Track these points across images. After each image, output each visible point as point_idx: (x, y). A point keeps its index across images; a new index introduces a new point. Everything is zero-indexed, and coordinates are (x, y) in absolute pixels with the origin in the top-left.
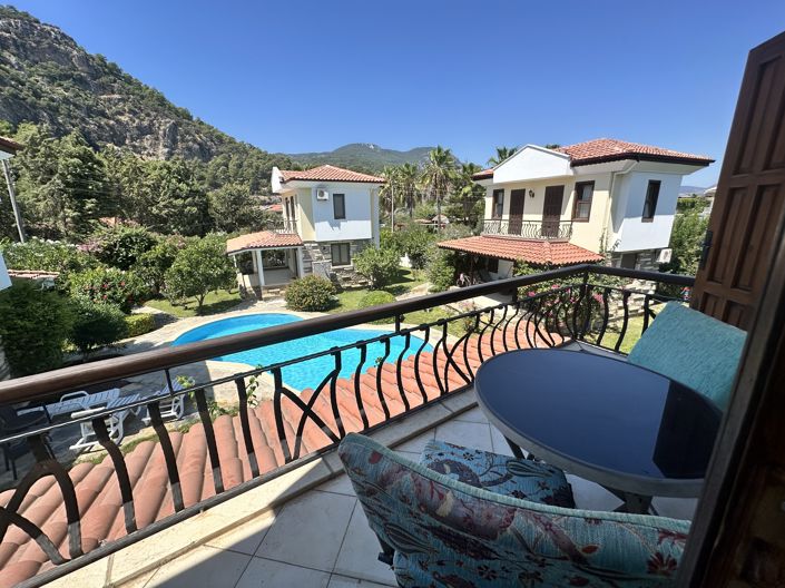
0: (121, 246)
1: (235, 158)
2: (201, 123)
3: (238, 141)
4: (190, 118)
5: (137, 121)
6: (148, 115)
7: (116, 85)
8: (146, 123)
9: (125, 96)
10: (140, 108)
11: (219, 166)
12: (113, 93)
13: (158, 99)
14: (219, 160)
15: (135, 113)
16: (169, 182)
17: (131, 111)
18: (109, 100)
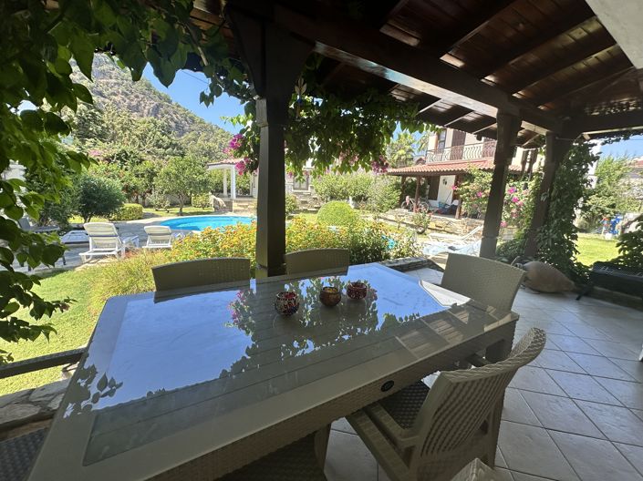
0: (117, 159)
1: (203, 135)
2: (178, 106)
3: (206, 122)
4: (170, 102)
5: (128, 101)
6: (137, 97)
7: (114, 72)
8: (134, 103)
9: (120, 81)
10: (131, 91)
11: (189, 140)
12: (111, 78)
13: (146, 85)
14: (190, 136)
15: (127, 95)
16: (155, 133)
17: (123, 93)
18: (107, 84)
